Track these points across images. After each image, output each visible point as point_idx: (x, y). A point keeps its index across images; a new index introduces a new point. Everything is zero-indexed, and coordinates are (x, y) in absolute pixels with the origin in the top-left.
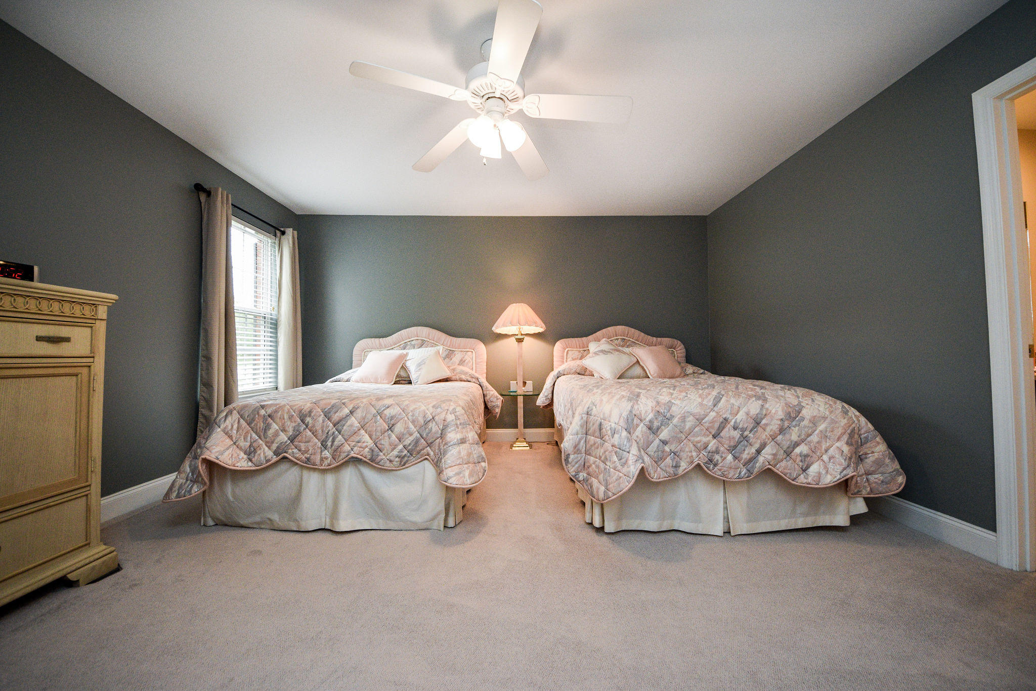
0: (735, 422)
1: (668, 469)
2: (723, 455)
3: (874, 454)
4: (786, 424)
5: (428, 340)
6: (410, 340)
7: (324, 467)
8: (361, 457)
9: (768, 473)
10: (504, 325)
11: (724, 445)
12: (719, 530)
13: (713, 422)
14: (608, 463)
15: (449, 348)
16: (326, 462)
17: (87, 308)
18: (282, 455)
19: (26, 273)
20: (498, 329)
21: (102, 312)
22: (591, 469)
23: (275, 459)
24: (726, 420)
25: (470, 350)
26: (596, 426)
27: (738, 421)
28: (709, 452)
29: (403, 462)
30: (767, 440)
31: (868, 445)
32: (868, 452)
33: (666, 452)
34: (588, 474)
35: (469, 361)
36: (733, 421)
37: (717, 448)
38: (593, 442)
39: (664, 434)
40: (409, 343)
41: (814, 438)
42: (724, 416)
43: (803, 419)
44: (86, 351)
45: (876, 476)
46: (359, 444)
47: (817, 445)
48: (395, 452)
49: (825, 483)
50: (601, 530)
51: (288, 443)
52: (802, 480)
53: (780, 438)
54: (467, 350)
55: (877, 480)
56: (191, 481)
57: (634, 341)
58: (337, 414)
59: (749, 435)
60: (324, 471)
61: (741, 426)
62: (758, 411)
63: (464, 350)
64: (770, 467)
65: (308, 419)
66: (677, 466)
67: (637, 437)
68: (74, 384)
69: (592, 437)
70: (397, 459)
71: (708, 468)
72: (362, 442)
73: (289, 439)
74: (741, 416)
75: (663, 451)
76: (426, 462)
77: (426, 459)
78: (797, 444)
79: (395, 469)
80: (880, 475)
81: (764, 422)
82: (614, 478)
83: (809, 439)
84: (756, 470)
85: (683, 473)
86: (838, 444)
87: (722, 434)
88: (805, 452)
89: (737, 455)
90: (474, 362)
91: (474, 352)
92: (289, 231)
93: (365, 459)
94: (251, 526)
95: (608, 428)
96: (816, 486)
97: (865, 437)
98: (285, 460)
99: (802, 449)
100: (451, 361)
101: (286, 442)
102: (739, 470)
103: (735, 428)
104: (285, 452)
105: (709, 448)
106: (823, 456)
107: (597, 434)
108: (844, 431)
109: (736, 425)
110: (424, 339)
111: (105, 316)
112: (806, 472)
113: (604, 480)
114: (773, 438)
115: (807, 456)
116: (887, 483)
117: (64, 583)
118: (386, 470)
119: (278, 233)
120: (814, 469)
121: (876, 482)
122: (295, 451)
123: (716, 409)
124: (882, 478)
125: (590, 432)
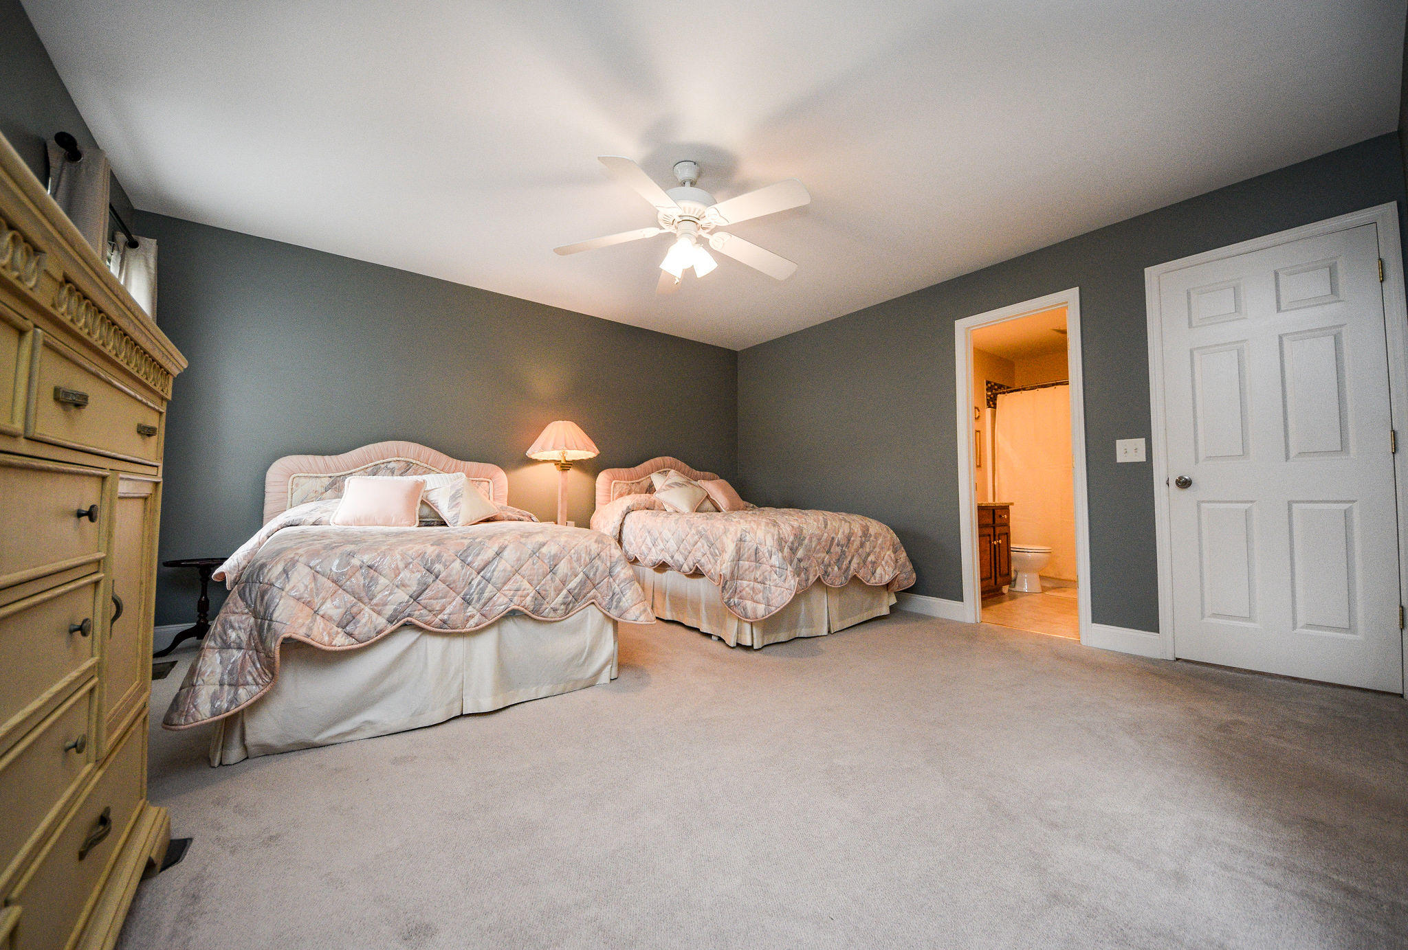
0: (838, 541)
2: (833, 568)
3: (901, 560)
4: (863, 540)
5: (417, 462)
7: (469, 630)
8: (522, 609)
9: (855, 580)
10: (543, 449)
11: (833, 560)
12: (825, 633)
13: (826, 541)
14: (768, 583)
16: (472, 622)
18: (405, 619)
20: (533, 453)
22: (744, 593)
23: (391, 628)
24: (833, 538)
25: (486, 479)
26: (752, 551)
27: (839, 539)
28: (825, 567)
29: (568, 607)
30: (854, 553)
31: (899, 554)
32: (899, 558)
34: (741, 598)
36: (836, 540)
37: (829, 562)
38: (747, 567)
41: (877, 549)
42: (831, 536)
43: (871, 535)
45: (902, 576)
46: (520, 593)
47: (879, 555)
48: (560, 599)
49: (885, 581)
50: (749, 648)
51: (410, 603)
52: (873, 582)
53: (860, 551)
54: (482, 479)
55: (902, 578)
56: (230, 685)
58: (479, 558)
59: (845, 550)
60: (469, 636)
61: (840, 544)
62: (848, 532)
63: (477, 479)
64: (856, 575)
65: (438, 567)
66: (808, 580)
69: (746, 563)
70: (563, 607)
71: (824, 579)
72: (522, 589)
73: (411, 597)
74: (840, 536)
76: (593, 606)
77: (593, 603)
78: (869, 554)
79: (558, 619)
80: (904, 575)
81: (852, 539)
82: (777, 594)
83: (874, 551)
84: (850, 578)
85: (810, 585)
86: (888, 553)
87: (831, 551)
88: (873, 560)
89: (840, 566)
90: (491, 495)
91: (491, 482)
93: (526, 611)
95: (766, 551)
96: (880, 584)
97: (897, 548)
98: (405, 627)
99: (871, 558)
101: (408, 602)
102: (841, 578)
103: (838, 546)
104: (409, 615)
105: (825, 562)
106: (882, 562)
107: (753, 558)
108: (888, 546)
109: (838, 543)
112: (874, 575)
113: (763, 599)
114: (857, 551)
115: (874, 562)
116: (906, 581)
118: (551, 622)
120: (878, 572)
121: (901, 581)
122: (424, 612)
123: (826, 531)
124: (904, 577)
125: (744, 557)
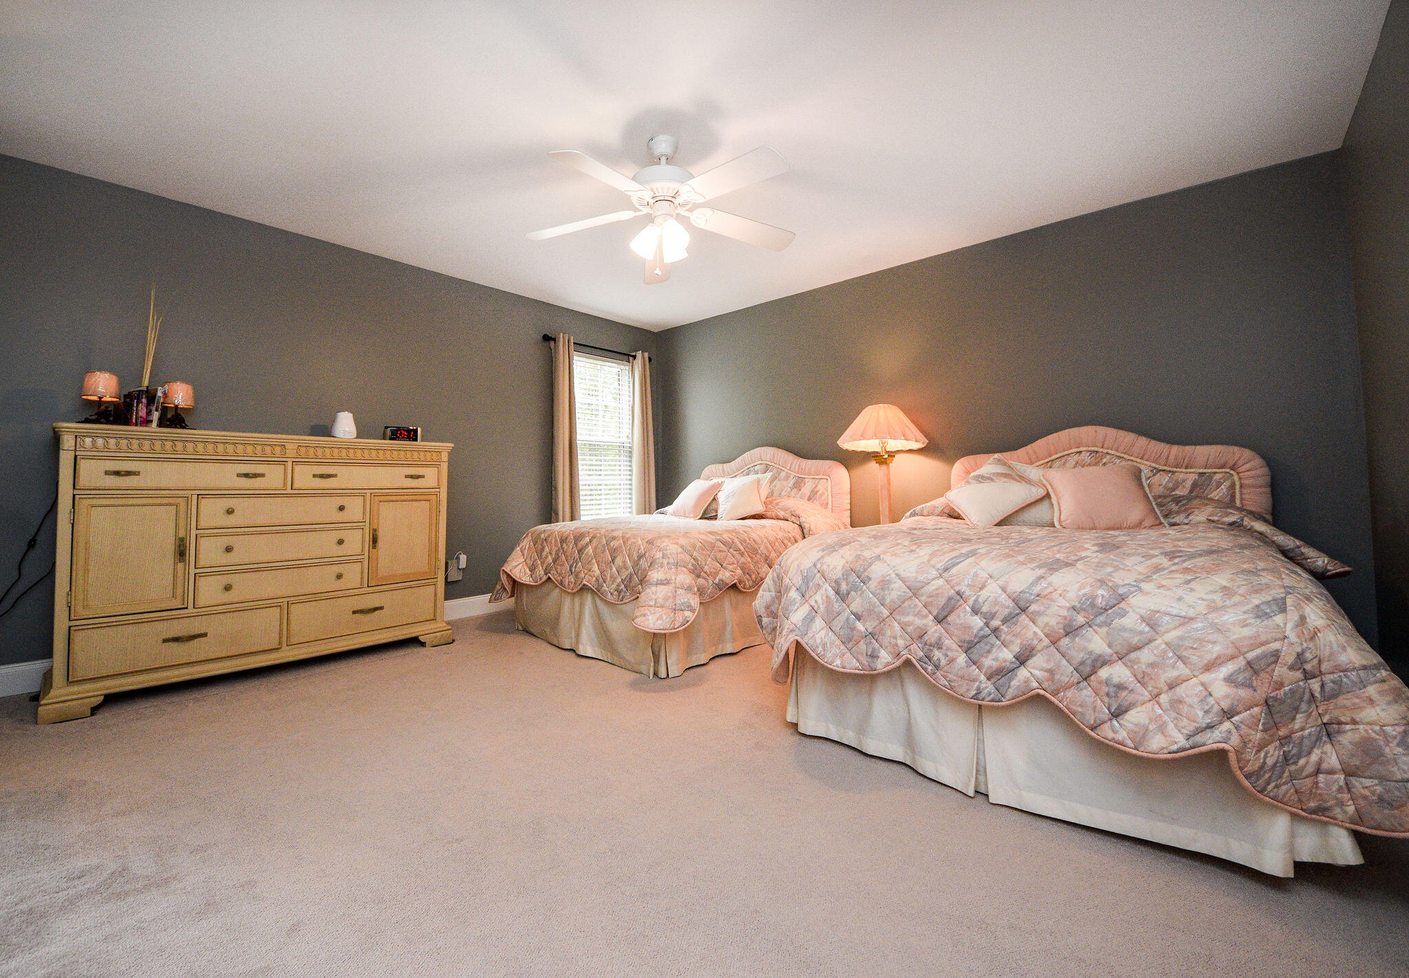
0: (976, 600)
1: (860, 657)
2: (949, 654)
3: (1357, 726)
4: (1081, 619)
5: (773, 464)
6: (753, 465)
7: (570, 591)
8: (591, 585)
9: (1037, 702)
11: (953, 637)
13: (936, 595)
15: (797, 475)
16: (571, 586)
17: (434, 454)
18: (548, 575)
19: (412, 435)
20: (848, 443)
21: (445, 457)
23: (545, 578)
24: (960, 594)
25: (824, 476)
27: (980, 600)
28: (926, 644)
29: (621, 596)
30: (1035, 642)
31: (1341, 700)
32: (1343, 719)
33: (859, 631)
35: (823, 494)
36: (973, 598)
37: (940, 639)
39: (857, 604)
40: (752, 469)
41: (1148, 655)
42: (957, 588)
44: (435, 485)
45: (1368, 782)
46: (591, 573)
47: (1149, 671)
48: (615, 585)
49: (1149, 749)
50: (795, 727)
51: (552, 565)
52: (1107, 732)
53: (1065, 642)
54: (821, 476)
55: (1367, 793)
57: (1118, 454)
58: (581, 543)
59: (1002, 627)
60: (573, 594)
61: (984, 609)
62: (1024, 586)
63: (816, 477)
64: (1042, 692)
66: (873, 656)
67: (816, 601)
68: (428, 507)
70: (616, 593)
71: (925, 670)
72: (593, 571)
73: (553, 562)
74: (989, 592)
75: (853, 629)
78: (1104, 661)
79: (615, 602)
80: (1376, 781)
81: (1035, 607)
83: (1133, 655)
84: (1011, 693)
85: (885, 669)
86: (1206, 678)
87: (949, 619)
88: (1122, 680)
89: (974, 657)
90: (830, 494)
91: (829, 480)
92: (639, 354)
93: (593, 588)
94: (538, 636)
96: (1135, 752)
97: (1333, 682)
98: (550, 580)
99: (1116, 672)
100: (801, 492)
102: (977, 683)
103: (975, 611)
104: (550, 573)
105: (927, 637)
106: (1161, 696)
108: (1230, 651)
109: (977, 607)
110: (768, 463)
111: (446, 459)
112: (1119, 719)
114: (1052, 640)
115: (1123, 688)
116: (1391, 806)
117: (415, 642)
119: (631, 359)
120: (1134, 717)
121: (1365, 797)
122: (555, 572)
123: (945, 575)
124: (1379, 789)
